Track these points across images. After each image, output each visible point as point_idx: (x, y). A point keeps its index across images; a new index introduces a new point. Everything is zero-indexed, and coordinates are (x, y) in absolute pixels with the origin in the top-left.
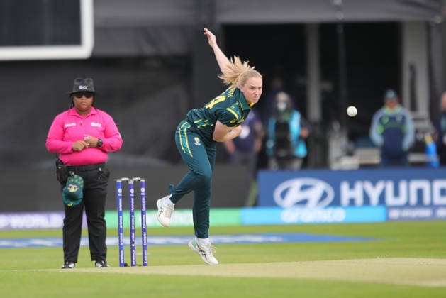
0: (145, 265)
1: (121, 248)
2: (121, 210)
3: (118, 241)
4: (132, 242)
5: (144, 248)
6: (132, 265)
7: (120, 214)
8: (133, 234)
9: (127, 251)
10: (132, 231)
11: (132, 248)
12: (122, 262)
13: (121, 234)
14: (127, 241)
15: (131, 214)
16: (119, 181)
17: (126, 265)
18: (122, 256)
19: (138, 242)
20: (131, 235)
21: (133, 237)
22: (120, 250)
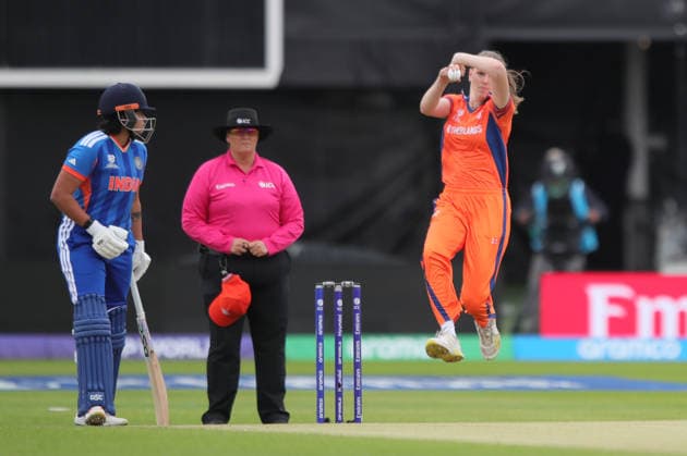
0: (357, 420)
1: (320, 394)
2: (321, 333)
3: (315, 382)
4: (338, 385)
5: (357, 394)
6: (337, 421)
7: (320, 339)
8: (340, 371)
9: (330, 398)
10: (338, 367)
11: (338, 395)
12: (321, 416)
13: (321, 372)
14: (330, 383)
15: (338, 340)
16: (318, 287)
17: (327, 421)
18: (321, 406)
19: (348, 384)
20: (337, 373)
21: (340, 375)
22: (319, 397)
